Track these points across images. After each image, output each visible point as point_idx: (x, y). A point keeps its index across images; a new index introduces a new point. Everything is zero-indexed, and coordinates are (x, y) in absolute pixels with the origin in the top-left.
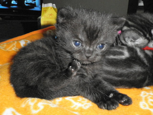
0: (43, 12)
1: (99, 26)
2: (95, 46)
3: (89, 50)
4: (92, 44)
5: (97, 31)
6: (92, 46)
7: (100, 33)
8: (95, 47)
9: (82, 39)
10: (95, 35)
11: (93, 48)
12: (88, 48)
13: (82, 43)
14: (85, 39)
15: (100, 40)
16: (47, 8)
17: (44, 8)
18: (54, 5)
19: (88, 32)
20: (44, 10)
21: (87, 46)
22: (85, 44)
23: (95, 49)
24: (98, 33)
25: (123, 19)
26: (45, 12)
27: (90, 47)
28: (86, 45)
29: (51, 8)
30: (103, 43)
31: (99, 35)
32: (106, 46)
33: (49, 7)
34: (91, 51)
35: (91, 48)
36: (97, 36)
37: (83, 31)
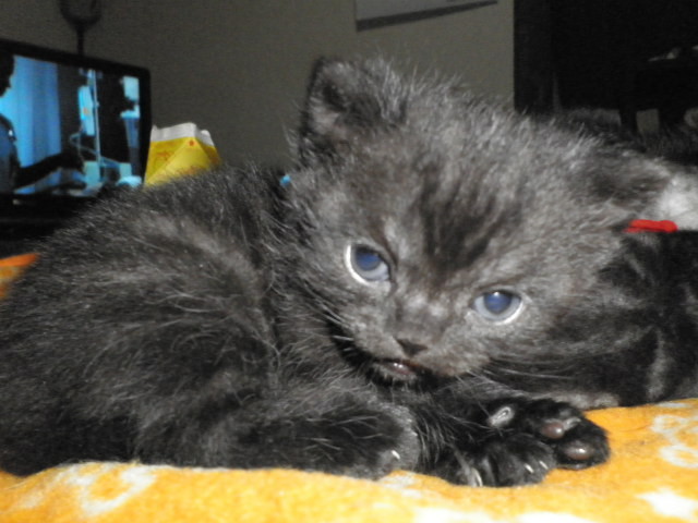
0: (156, 159)
1: (506, 196)
2: (459, 299)
3: (424, 314)
4: (447, 284)
5: (488, 224)
6: (443, 296)
7: (502, 232)
8: (460, 304)
9: (397, 246)
10: (469, 243)
11: (451, 306)
12: (417, 301)
13: (393, 267)
14: (412, 256)
15: (494, 269)
16: (173, 144)
17: (159, 146)
18: (206, 133)
19: (436, 220)
20: (161, 151)
21: (416, 291)
22: (408, 275)
23: (459, 313)
24: (492, 232)
25: (657, 168)
26: (162, 158)
27: (432, 298)
28: (413, 281)
29: (192, 143)
30: (508, 288)
31: (494, 244)
32: (528, 307)
33: (181, 141)
34: (435, 317)
35: (438, 304)
36: (480, 250)
37: (411, 209)
